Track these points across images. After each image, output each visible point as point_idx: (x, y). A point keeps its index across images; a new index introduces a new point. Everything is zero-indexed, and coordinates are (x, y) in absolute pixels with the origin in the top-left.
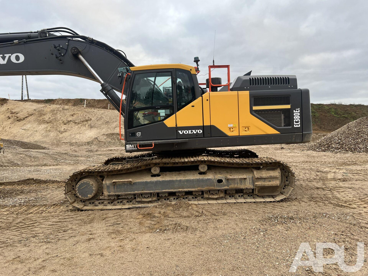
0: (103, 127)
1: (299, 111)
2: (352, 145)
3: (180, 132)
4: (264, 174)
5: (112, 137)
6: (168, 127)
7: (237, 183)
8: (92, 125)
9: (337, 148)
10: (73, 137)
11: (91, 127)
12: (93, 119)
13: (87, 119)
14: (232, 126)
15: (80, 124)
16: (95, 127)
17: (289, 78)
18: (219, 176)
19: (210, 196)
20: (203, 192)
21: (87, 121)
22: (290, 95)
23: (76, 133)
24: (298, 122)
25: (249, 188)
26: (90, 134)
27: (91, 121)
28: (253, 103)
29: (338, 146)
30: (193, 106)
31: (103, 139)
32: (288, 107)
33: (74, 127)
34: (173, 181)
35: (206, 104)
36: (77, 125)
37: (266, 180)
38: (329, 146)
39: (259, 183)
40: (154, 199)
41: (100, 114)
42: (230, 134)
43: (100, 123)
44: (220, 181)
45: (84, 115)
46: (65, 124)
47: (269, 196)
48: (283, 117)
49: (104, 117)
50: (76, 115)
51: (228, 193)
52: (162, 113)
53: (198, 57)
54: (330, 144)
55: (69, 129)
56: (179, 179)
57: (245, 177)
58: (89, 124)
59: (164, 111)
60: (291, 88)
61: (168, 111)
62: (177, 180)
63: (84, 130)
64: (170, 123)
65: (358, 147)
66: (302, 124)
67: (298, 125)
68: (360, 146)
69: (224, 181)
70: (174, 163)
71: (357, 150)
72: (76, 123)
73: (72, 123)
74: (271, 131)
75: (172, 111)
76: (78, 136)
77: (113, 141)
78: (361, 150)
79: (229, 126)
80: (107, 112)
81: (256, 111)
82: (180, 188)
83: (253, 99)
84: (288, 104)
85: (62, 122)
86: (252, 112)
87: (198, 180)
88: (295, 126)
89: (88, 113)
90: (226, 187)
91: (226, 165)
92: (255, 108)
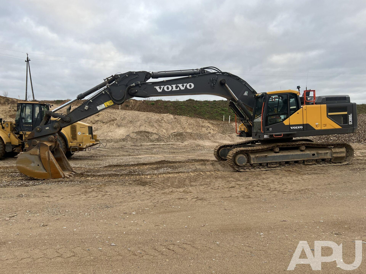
0: (129, 125)
1: (351, 115)
2: (346, 138)
3: (291, 127)
4: (337, 150)
5: (141, 134)
6: (286, 125)
7: (323, 156)
8: (119, 124)
9: (335, 140)
10: (106, 135)
11: (119, 126)
12: (117, 119)
13: (113, 119)
14: (317, 124)
15: (108, 124)
16: (122, 126)
17: (346, 97)
18: (313, 152)
19: (308, 163)
20: (304, 161)
21: (113, 120)
22: (347, 106)
23: (107, 131)
24: (351, 121)
25: (329, 158)
26: (120, 132)
27: (117, 121)
28: (328, 111)
29: (335, 138)
30: (298, 113)
31: (134, 136)
32: (346, 113)
33: (103, 126)
34: (288, 155)
35: (305, 111)
36: (106, 124)
37: (338, 153)
38: (328, 139)
39: (335, 155)
40: (278, 165)
41: (123, 114)
42: (316, 128)
43: (125, 122)
44: (314, 155)
45: (109, 116)
46: (94, 124)
47: (338, 163)
48: (342, 119)
49: (127, 117)
50: (101, 116)
51: (317, 161)
52: (282, 117)
53: (299, 86)
54: (328, 137)
55: (99, 128)
56: (291, 154)
57: (327, 152)
58: (116, 123)
59: (283, 116)
60: (347, 102)
61: (285, 116)
62: (291, 155)
63: (114, 128)
64: (286, 122)
65: (351, 138)
66: (353, 123)
67: (351, 123)
68: (353, 138)
69: (316, 154)
70: (293, 145)
71: (351, 141)
72: (104, 122)
73: (99, 122)
74: (337, 127)
75: (287, 116)
76: (110, 134)
77: (143, 138)
78: (354, 141)
79: (316, 124)
80: (128, 112)
81: (330, 115)
82: (292, 159)
83: (328, 109)
84: (346, 111)
85: (90, 121)
86: (328, 116)
87: (302, 154)
88: (349, 124)
89: (111, 113)
90: (317, 158)
91: (316, 146)
92: (329, 114)
